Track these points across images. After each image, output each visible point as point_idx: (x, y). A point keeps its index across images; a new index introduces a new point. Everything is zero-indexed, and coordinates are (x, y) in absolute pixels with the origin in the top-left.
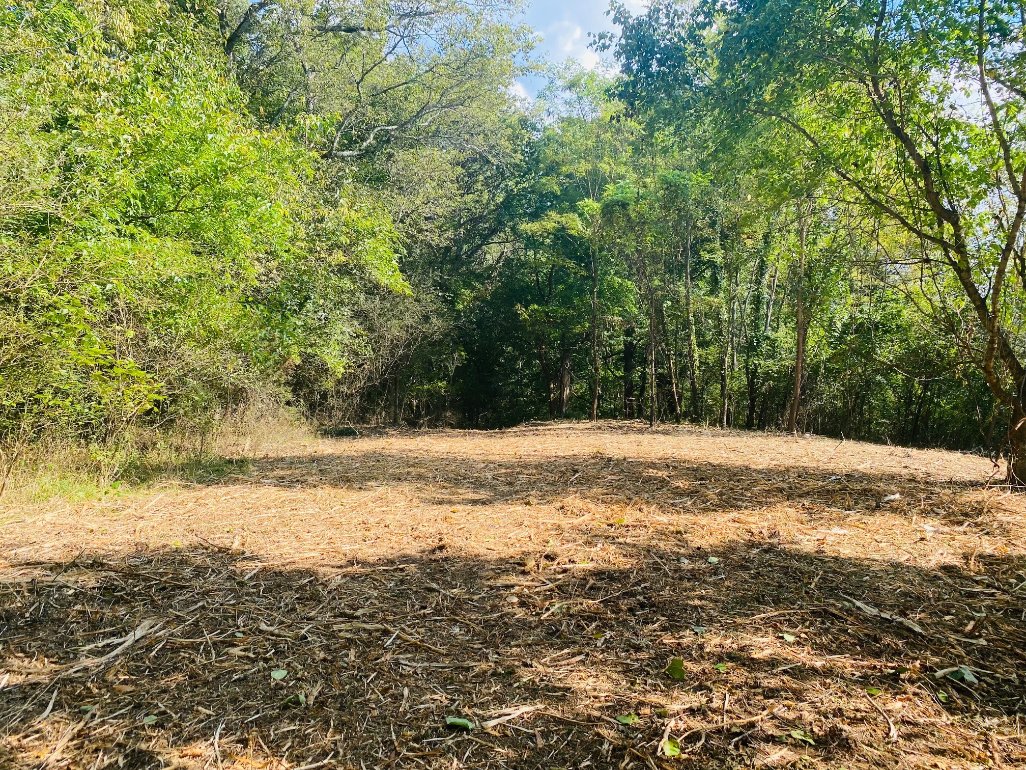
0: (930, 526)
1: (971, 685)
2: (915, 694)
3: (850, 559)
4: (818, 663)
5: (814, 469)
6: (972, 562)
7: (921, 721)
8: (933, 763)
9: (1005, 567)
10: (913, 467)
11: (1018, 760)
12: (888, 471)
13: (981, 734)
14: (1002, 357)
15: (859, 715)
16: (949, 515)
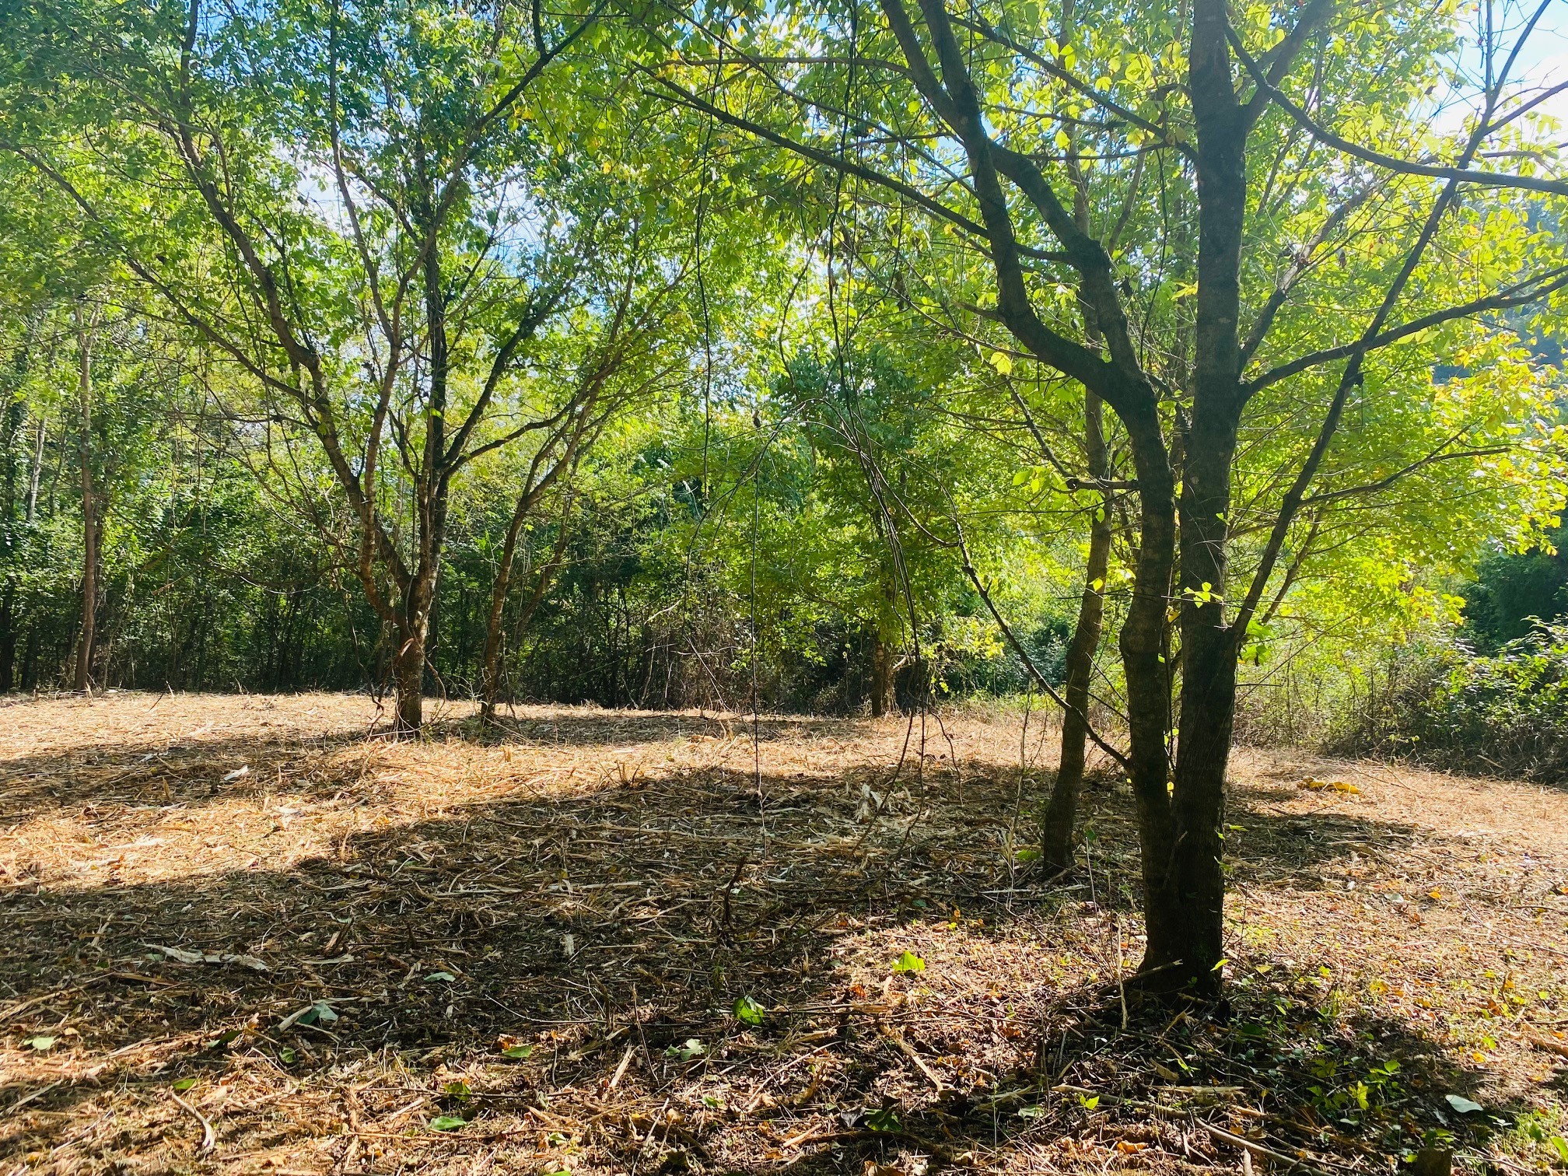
0: (287, 808)
1: (327, 1025)
2: (247, 1066)
3: (163, 882)
4: (93, 1071)
5: (116, 747)
6: (342, 849)
7: (253, 1104)
8: (264, 1161)
9: (386, 844)
10: (275, 722)
11: (381, 1111)
12: (237, 732)
13: (336, 1091)
14: (383, 558)
15: (156, 1131)
16: (317, 786)
